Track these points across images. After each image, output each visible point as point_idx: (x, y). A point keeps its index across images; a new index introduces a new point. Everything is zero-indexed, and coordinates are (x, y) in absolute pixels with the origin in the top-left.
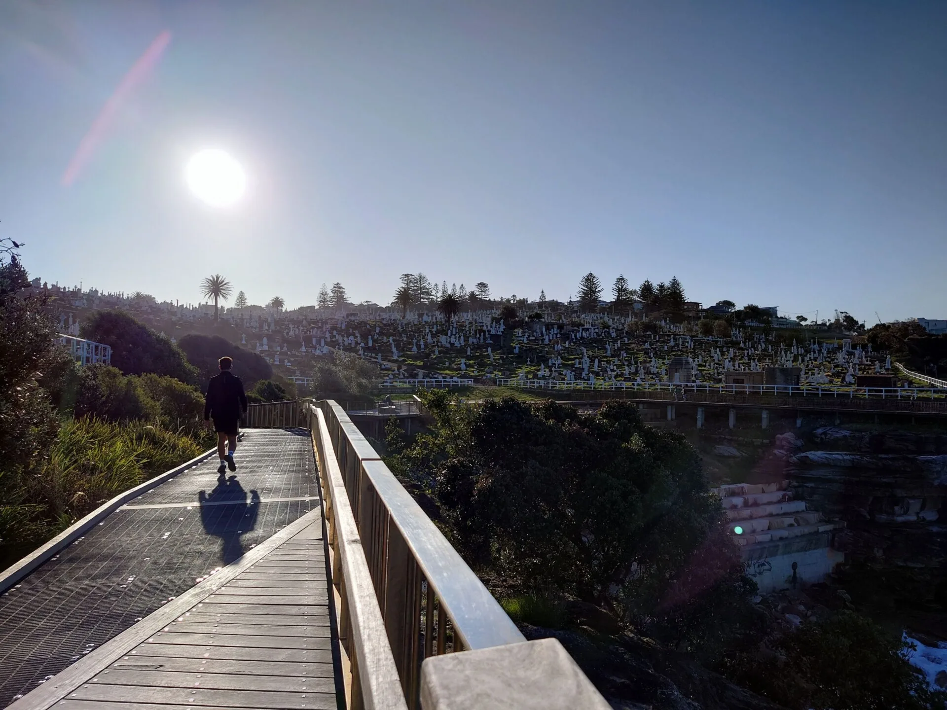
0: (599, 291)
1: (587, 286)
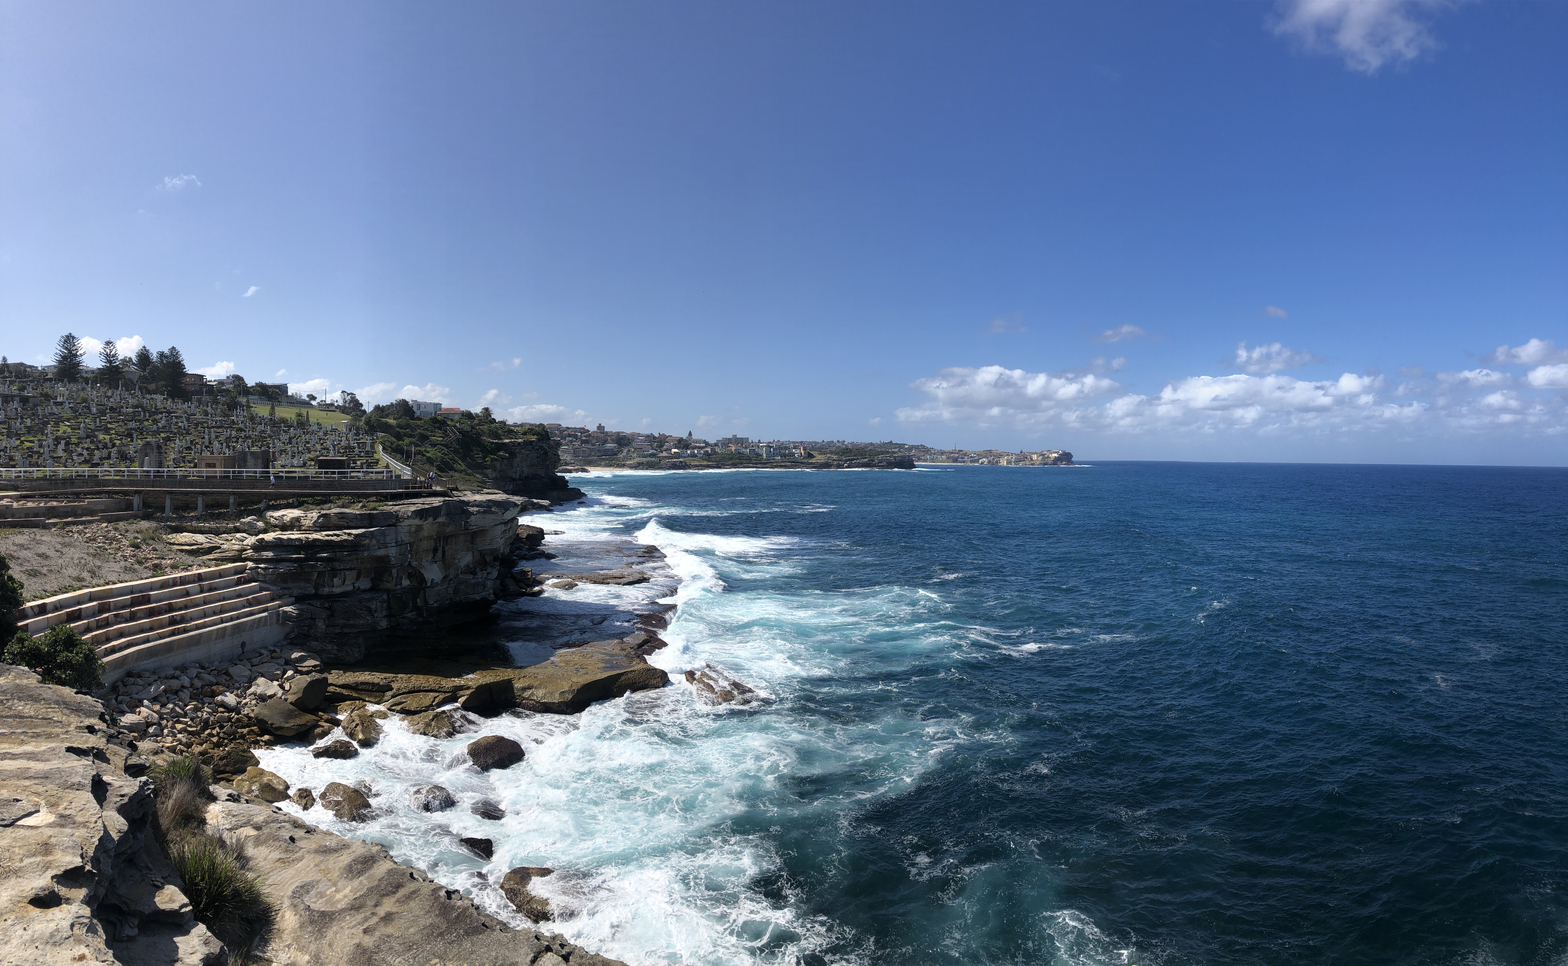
0: (81, 355)
1: (66, 348)
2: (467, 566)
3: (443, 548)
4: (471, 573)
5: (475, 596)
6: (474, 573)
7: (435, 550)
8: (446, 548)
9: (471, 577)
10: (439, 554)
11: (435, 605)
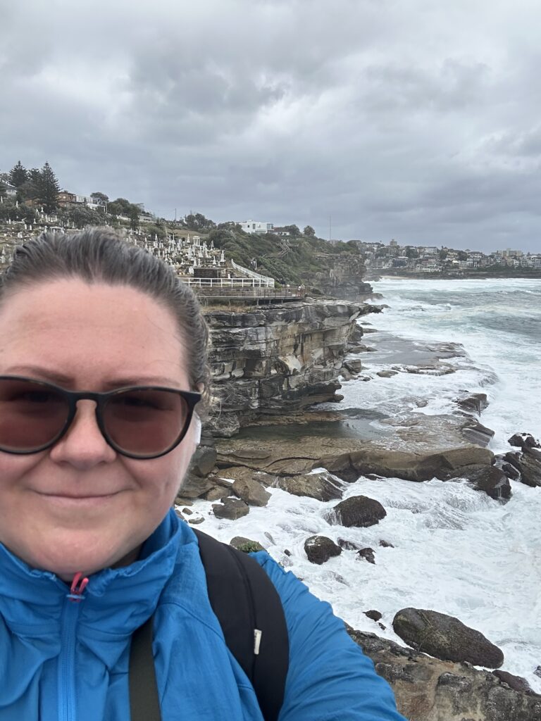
2: (320, 358)
3: (302, 344)
4: (322, 364)
5: (325, 382)
6: (324, 364)
7: (296, 347)
8: (304, 344)
9: (322, 367)
10: (299, 349)
11: (296, 389)
